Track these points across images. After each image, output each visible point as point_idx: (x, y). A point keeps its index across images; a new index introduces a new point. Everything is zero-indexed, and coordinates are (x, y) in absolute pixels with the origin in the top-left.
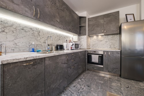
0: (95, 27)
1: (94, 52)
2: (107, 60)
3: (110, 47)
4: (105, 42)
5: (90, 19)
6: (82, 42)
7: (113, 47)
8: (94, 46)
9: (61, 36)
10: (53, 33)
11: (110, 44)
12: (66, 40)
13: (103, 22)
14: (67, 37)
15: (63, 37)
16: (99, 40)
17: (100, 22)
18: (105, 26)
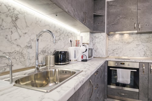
0: (121, 18)
1: (121, 64)
2: (146, 78)
3: (144, 55)
4: (136, 46)
5: (111, 4)
6: (97, 44)
7: (150, 54)
8: (115, 53)
9: (63, 33)
10: (49, 25)
11: (145, 49)
12: (71, 41)
13: (135, 9)
14: (71, 34)
15: (66, 34)
16: (125, 42)
17: (130, 9)
18: (139, 17)
